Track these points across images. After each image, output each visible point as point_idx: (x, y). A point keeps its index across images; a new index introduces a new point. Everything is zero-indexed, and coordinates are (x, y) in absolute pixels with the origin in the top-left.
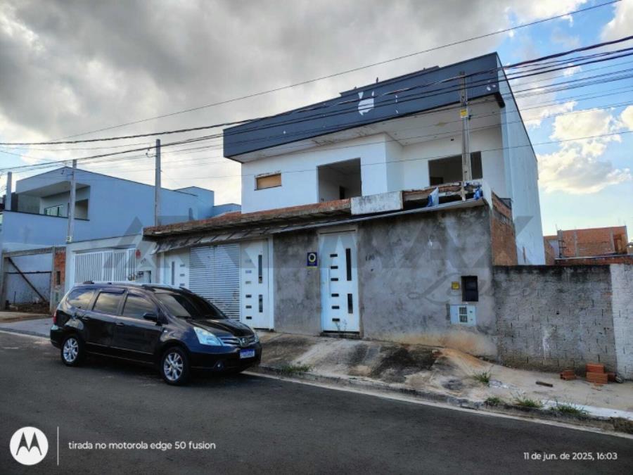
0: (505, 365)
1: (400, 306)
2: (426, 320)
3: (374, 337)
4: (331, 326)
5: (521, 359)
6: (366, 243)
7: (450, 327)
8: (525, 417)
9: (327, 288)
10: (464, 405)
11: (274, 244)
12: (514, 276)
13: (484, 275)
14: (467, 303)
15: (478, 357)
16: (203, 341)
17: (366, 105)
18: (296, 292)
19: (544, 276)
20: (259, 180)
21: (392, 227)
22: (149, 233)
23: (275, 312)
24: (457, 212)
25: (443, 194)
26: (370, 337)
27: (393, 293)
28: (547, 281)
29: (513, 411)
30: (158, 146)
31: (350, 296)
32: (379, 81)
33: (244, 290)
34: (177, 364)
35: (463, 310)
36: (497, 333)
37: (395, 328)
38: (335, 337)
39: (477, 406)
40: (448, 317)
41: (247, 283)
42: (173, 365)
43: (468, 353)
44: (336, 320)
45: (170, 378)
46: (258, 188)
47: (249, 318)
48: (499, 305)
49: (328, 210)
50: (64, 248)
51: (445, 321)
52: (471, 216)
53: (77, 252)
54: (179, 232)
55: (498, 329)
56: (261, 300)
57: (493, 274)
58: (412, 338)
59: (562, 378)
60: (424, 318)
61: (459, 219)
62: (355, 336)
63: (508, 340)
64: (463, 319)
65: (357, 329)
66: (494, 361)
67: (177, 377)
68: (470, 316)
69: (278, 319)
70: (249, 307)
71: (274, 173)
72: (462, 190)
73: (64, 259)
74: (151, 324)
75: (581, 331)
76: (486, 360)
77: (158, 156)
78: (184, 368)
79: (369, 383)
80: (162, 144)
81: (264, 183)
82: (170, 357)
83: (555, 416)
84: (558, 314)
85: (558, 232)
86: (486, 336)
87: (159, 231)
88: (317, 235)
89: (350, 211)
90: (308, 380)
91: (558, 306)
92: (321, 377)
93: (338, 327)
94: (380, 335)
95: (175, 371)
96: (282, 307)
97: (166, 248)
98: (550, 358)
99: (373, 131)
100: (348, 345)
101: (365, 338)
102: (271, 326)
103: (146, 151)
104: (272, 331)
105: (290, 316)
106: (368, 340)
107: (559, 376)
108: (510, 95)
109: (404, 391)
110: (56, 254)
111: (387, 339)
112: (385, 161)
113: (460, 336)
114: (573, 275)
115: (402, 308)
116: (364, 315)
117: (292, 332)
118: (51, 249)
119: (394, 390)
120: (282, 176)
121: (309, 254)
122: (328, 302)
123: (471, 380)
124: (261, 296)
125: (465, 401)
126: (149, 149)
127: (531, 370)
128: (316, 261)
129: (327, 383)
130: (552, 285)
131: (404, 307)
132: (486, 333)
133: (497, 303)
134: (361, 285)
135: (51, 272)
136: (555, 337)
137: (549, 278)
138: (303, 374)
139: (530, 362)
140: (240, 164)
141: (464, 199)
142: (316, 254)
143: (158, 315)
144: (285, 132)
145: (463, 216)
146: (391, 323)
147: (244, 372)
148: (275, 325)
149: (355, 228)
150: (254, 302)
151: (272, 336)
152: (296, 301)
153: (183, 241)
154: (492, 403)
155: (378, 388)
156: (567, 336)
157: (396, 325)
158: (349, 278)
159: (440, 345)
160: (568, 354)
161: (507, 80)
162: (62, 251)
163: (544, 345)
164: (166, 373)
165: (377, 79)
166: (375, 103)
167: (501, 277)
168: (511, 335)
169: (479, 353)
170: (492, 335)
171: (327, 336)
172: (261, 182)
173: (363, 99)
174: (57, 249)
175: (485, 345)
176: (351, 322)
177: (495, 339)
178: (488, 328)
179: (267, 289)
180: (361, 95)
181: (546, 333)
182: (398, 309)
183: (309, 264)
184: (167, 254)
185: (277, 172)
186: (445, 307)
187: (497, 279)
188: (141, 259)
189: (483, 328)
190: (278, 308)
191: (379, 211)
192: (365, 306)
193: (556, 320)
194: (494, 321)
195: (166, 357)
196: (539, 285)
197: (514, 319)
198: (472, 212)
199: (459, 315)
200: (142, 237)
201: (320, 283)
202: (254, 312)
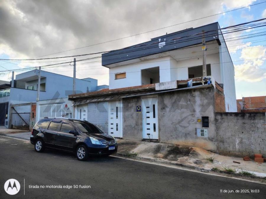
0: (220, 154)
2: (186, 135)
3: (165, 141)
4: (146, 137)
5: (227, 152)
6: (161, 102)
7: (197, 138)
8: (228, 176)
9: (145, 121)
10: (203, 171)
11: (123, 102)
12: (224, 116)
13: (212, 117)
14: (204, 128)
15: (208, 151)
16: (93, 142)
17: (162, 44)
18: (132, 122)
19: (237, 117)
20: (117, 75)
21: (173, 96)
22: (71, 97)
23: (123, 131)
24: (201, 90)
25: (195, 82)
29: (224, 173)
30: (75, 61)
31: (154, 125)
32: (168, 34)
33: (110, 121)
34: (83, 152)
35: (202, 131)
36: (217, 140)
37: (173, 138)
38: (148, 141)
39: (208, 171)
40: (196, 134)
41: (111, 118)
42: (81, 153)
43: (204, 149)
44: (149, 134)
45: (80, 158)
46: (116, 79)
47: (112, 133)
48: (217, 129)
49: (145, 88)
50: (36, 103)
51: (195, 135)
52: (206, 92)
53: (41, 105)
54: (83, 97)
55: (217, 139)
56: (117, 126)
57: (215, 116)
58: (181, 142)
59: (244, 160)
61: (201, 93)
62: (157, 141)
63: (221, 144)
64: (202, 135)
65: (158, 138)
66: (215, 152)
67: (83, 157)
68: (205, 133)
69: (124, 133)
70: (112, 128)
71: (123, 72)
72: (203, 80)
73: (36, 108)
74: (72, 135)
75: (252, 140)
76: (212, 152)
77: (75, 65)
78: (86, 154)
79: (162, 161)
80: (76, 60)
81: (119, 77)
82: (80, 149)
83: (241, 176)
84: (243, 133)
85: (243, 98)
86: (212, 142)
87: (75, 96)
88: (141, 99)
89: (155, 89)
90: (137, 159)
91: (243, 130)
92: (142, 158)
93: (149, 137)
94: (167, 141)
95: (82, 155)
96: (126, 129)
97: (78, 104)
98: (239, 151)
99: (165, 55)
100: (154, 145)
101: (160, 142)
102: (121, 137)
103: (70, 63)
104: (122, 138)
105: (129, 132)
106: (162, 143)
107: (243, 159)
108: (224, 40)
109: (177, 165)
110: (32, 105)
111: (170, 143)
112: (170, 68)
113: (201, 142)
114: (250, 117)
116: (160, 132)
117: (130, 139)
118: (30, 103)
119: (173, 164)
120: (126, 73)
121: (137, 107)
122: (145, 127)
123: (205, 160)
124: (117, 124)
125: (203, 169)
126: (71, 62)
127: (231, 156)
129: (145, 161)
130: (240, 121)
131: (177, 129)
133: (217, 128)
134: (159, 120)
135: (30, 113)
136: (241, 142)
137: (239, 118)
138: (135, 157)
139: (231, 153)
140: (109, 69)
141: (203, 84)
142: (140, 106)
143: (75, 131)
144: (127, 56)
145: (203, 91)
146: (172, 136)
147: (111, 156)
148: (123, 136)
149: (157, 96)
150: (114, 126)
151: (122, 141)
152: (132, 126)
153: (85, 101)
154: (214, 170)
155: (166, 163)
156: (246, 142)
157: (174, 137)
158: (154, 117)
159: (193, 146)
160: (247, 150)
161: (222, 34)
162: (35, 105)
163: (236, 146)
164: (78, 156)
165: (167, 33)
166: (166, 44)
167: (219, 117)
168: (223, 142)
169: (209, 149)
170: (215, 141)
171: (146, 141)
172: (117, 76)
173: (161, 42)
174: (32, 103)
175: (212, 146)
176: (155, 135)
177: (216, 143)
178: (213, 139)
179: (120, 121)
180: (160, 40)
181: (238, 141)
182: (175, 130)
183: (137, 111)
184: (78, 106)
185: (124, 72)
186: (194, 129)
187: (217, 118)
188: (67, 108)
189: (211, 139)
190: (124, 129)
191: (167, 89)
192: (161, 129)
193: (241, 136)
194: (216, 136)
195: (78, 149)
196: (235, 121)
197: (224, 135)
198: (207, 90)
199: (200, 133)
200: (68, 99)
201: (142, 119)
202: (114, 130)
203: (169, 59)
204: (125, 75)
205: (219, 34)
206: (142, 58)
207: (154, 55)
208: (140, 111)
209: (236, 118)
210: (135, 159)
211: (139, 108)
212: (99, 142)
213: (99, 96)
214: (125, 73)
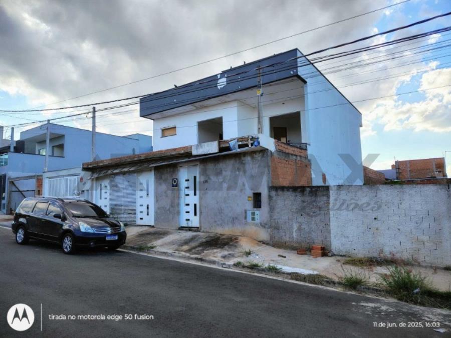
0: (273, 246)
1: (221, 211)
2: (234, 220)
3: (207, 230)
4: (184, 224)
5: (282, 243)
6: (204, 172)
7: (246, 224)
9: (184, 200)
10: (224, 266)
11: (155, 174)
12: (280, 193)
13: (264, 192)
14: (255, 209)
15: (260, 242)
16: (83, 230)
17: (222, 82)
18: (166, 203)
19: (295, 192)
20: (164, 130)
21: (218, 163)
22: (86, 166)
23: (155, 215)
24: (252, 153)
25: (240, 143)
26: (205, 230)
27: (217, 203)
28: (296, 196)
29: (246, 269)
30: (94, 111)
31: (195, 205)
33: (139, 201)
34: (69, 243)
35: (253, 214)
36: (270, 227)
37: (218, 225)
38: (186, 230)
39: (229, 266)
40: (246, 218)
41: (141, 197)
42: (67, 243)
43: (255, 239)
44: (188, 220)
45: (66, 250)
46: (163, 136)
47: (141, 219)
49: (180, 153)
50: (42, 176)
51: (244, 220)
52: (259, 156)
53: (50, 178)
54: (101, 166)
55: (272, 225)
56: (148, 208)
57: (269, 192)
58: (225, 230)
59: (298, 254)
60: (233, 219)
61: (253, 158)
62: (197, 229)
63: (276, 231)
64: (253, 219)
65: (198, 226)
66: (268, 244)
67: (69, 249)
68: (256, 216)
69: (157, 219)
70: (142, 212)
71: (172, 127)
72: (249, 140)
73: (42, 182)
74: (59, 221)
75: (313, 226)
76: (264, 243)
77: (94, 118)
78: (72, 245)
79: (180, 255)
80: (96, 109)
81: (167, 133)
82: (66, 238)
84: (302, 215)
85: (396, 162)
86: (264, 229)
87: (91, 165)
88: (177, 168)
89: (191, 154)
90: (151, 254)
91: (302, 211)
92: (158, 252)
93: (187, 224)
94: (210, 229)
95: (68, 247)
96: (159, 212)
97: (96, 176)
98: (297, 242)
99: (228, 100)
100: (189, 234)
101: (202, 231)
102: (152, 224)
103: (86, 114)
104: (153, 227)
105: (162, 218)
106: (203, 232)
107: (296, 252)
109: (197, 259)
110: (38, 179)
111: (213, 231)
112: (236, 119)
113: (251, 229)
114: (311, 192)
115: (222, 213)
116: (202, 217)
117: (163, 227)
118: (35, 176)
119: (192, 259)
121: (173, 179)
122: (184, 209)
124: (148, 205)
126: (88, 113)
127: (287, 249)
128: (177, 184)
129: (160, 255)
130: (299, 198)
131: (223, 211)
132: (265, 227)
133: (271, 209)
134: (201, 199)
135: (34, 191)
136: (300, 229)
137: (298, 194)
138: (149, 250)
139: (287, 244)
140: (152, 121)
141: (250, 146)
142: (177, 179)
144: (175, 101)
145: (255, 156)
146: (215, 222)
148: (155, 223)
149: (198, 163)
150: (144, 209)
151: (151, 230)
152: (166, 208)
153: (105, 171)
155: (184, 257)
156: (306, 229)
157: (219, 223)
158: (195, 194)
159: (241, 235)
160: (306, 239)
162: (41, 178)
163: (294, 234)
164: (64, 247)
167: (273, 193)
168: (277, 228)
169: (261, 239)
170: (268, 228)
171: (183, 230)
172: (165, 132)
173: (220, 79)
174: (38, 176)
175: (264, 235)
176: (195, 222)
177: (269, 230)
178: (266, 224)
179: (151, 201)
180: (219, 76)
181: (295, 227)
182: (220, 213)
183: (173, 186)
184: (98, 179)
185: (174, 126)
186: (244, 212)
187: (271, 195)
188: (83, 182)
189: (263, 224)
190: (156, 212)
191: (206, 153)
192: (202, 211)
193: (301, 219)
194: (269, 219)
195: (64, 239)
196: (292, 198)
197: (279, 219)
198: (259, 154)
199: (251, 216)
200: (81, 169)
201: (179, 197)
202: (144, 215)
203: (235, 104)
204: (176, 130)
205: (299, 65)
206: (197, 104)
207: (213, 99)
208: (177, 185)
209: (294, 194)
210: (149, 253)
211: (175, 182)
212: (91, 229)
213: (123, 165)
214: (175, 128)
